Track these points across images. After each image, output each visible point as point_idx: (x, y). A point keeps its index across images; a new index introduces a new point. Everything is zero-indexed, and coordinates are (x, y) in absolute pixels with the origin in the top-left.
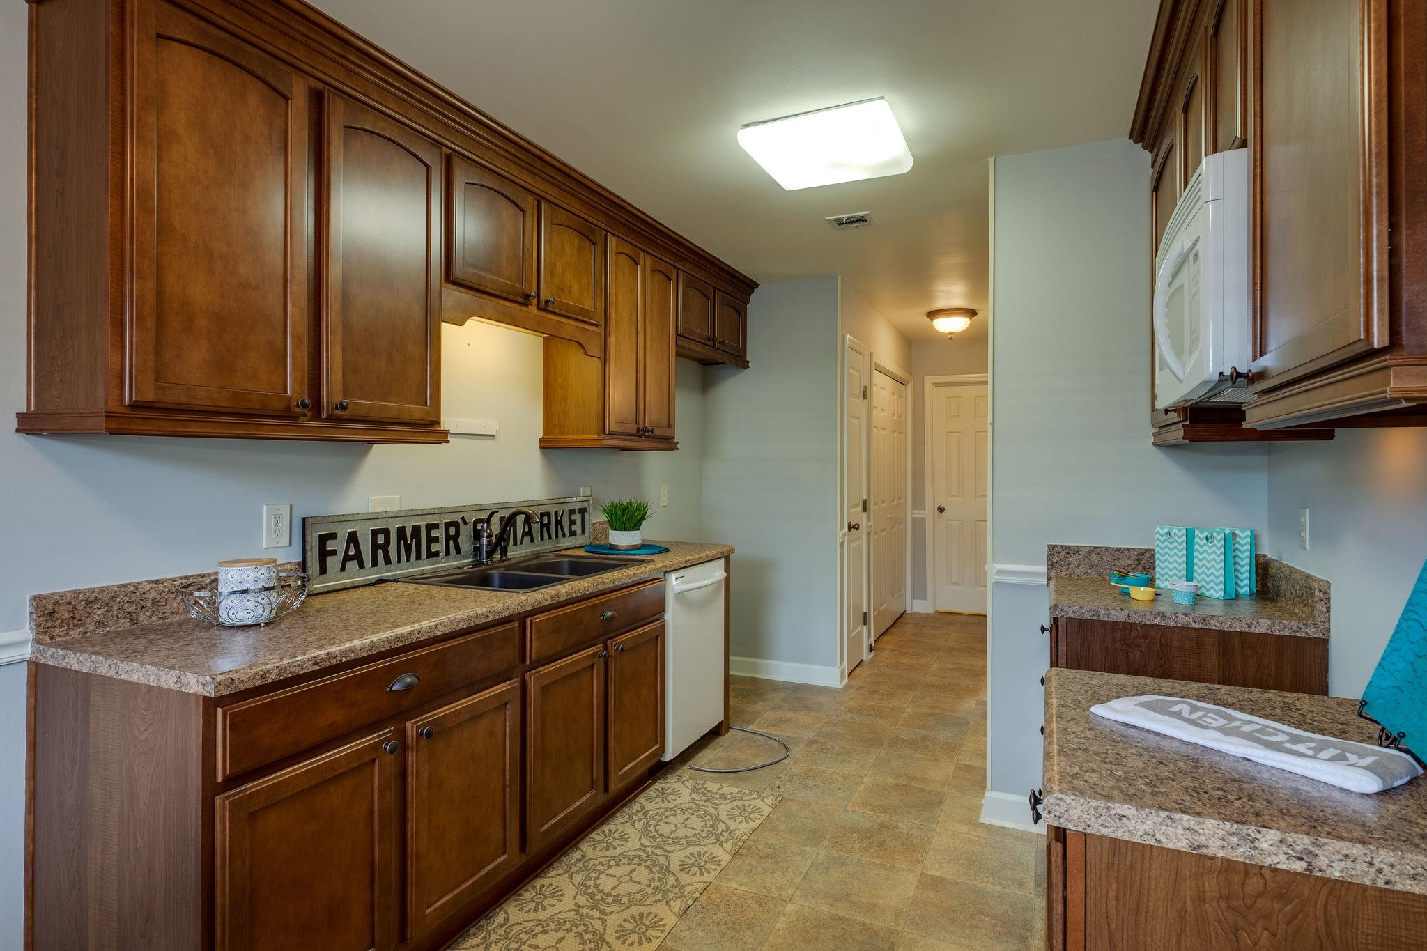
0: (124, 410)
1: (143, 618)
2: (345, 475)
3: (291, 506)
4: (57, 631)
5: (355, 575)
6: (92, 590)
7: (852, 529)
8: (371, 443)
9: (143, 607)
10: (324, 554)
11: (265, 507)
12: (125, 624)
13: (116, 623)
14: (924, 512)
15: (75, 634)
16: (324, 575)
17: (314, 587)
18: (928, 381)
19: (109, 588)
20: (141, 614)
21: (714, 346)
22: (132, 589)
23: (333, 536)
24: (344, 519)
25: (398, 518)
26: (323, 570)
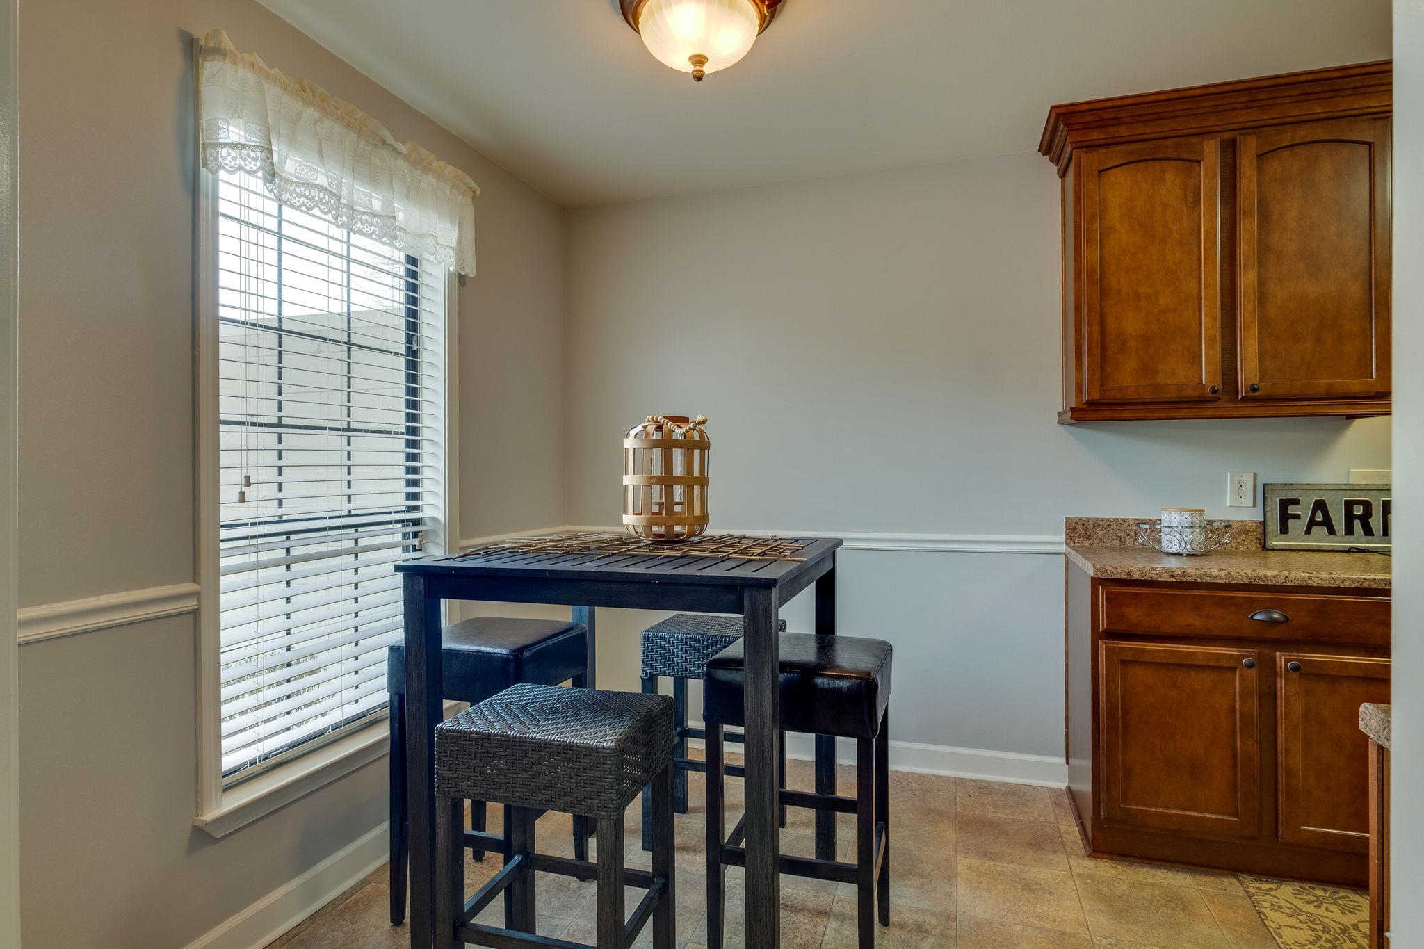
0: (1084, 406)
1: (1128, 541)
2: (1321, 448)
3: (1255, 475)
4: (1077, 540)
5: (1320, 539)
6: (1097, 519)
8: (1351, 417)
9: (1128, 535)
10: (1285, 518)
11: (1229, 473)
12: (1116, 543)
13: (1111, 542)
15: (1087, 543)
16: (1285, 535)
17: (1274, 543)
19: (1107, 520)
20: (1127, 539)
22: (1121, 522)
23: (1296, 502)
24: (1309, 487)
25: (1383, 492)
26: (1284, 530)
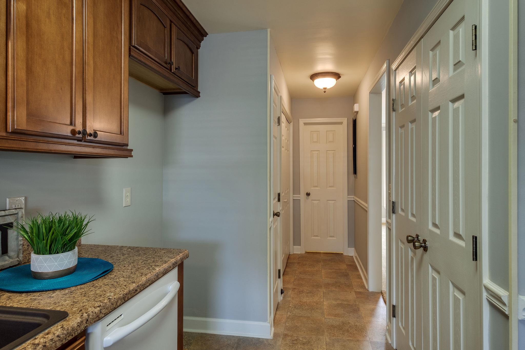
7: (275, 216)
14: (299, 196)
18: (302, 121)
21: (171, 70)
